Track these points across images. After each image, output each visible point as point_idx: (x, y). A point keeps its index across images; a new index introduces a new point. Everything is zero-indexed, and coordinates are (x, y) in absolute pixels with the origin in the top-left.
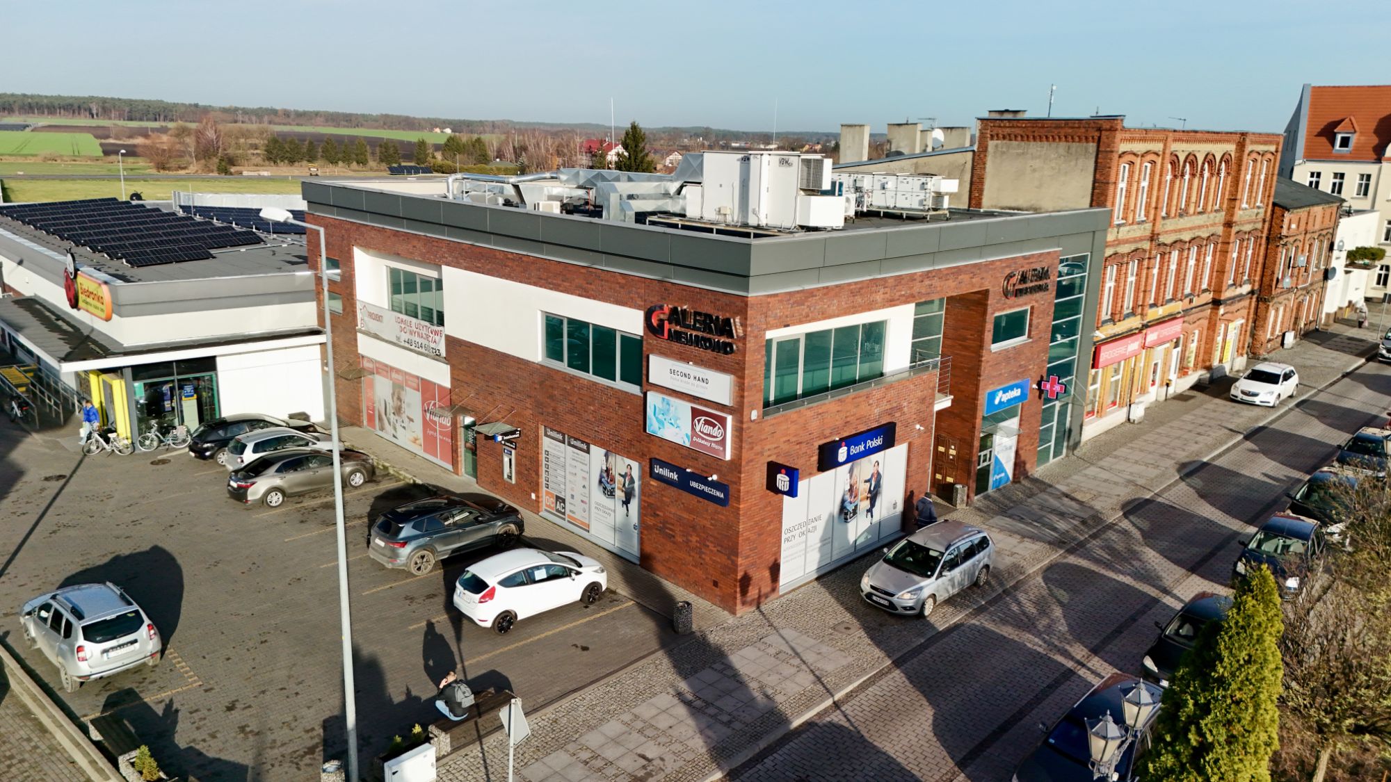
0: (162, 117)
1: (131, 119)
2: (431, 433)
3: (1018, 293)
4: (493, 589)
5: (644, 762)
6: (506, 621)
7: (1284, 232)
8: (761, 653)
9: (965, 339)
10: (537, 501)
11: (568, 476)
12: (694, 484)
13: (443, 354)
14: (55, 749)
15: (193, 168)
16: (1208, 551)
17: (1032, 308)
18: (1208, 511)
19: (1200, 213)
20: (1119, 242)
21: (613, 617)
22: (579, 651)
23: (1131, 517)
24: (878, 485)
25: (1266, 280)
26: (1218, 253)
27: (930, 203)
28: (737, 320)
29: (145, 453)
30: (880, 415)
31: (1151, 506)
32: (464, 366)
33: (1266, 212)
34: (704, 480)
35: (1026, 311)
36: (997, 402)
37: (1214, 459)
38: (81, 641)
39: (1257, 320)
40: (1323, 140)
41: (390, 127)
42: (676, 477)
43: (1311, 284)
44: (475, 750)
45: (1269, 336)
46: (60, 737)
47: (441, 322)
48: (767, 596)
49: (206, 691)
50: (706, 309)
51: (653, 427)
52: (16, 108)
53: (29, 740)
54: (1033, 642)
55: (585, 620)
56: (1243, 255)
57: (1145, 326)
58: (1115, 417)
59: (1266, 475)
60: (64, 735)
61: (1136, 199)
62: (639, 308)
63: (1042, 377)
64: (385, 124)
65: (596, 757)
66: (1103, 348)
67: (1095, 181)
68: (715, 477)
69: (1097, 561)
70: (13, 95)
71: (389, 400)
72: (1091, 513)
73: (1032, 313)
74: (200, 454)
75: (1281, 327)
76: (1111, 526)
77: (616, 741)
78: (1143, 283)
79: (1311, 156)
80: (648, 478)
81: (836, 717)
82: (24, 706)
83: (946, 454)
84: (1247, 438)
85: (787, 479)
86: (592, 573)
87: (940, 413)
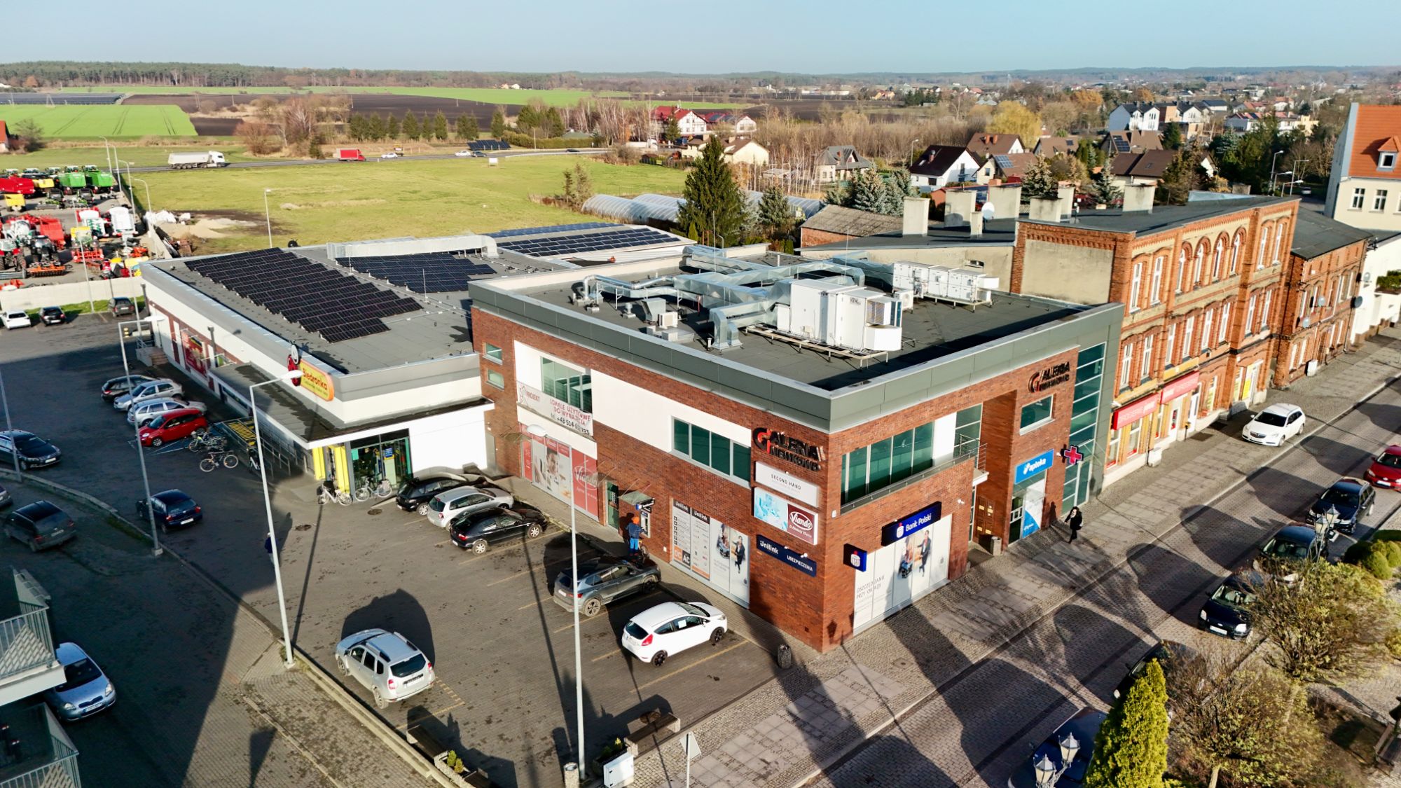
0: (240, 82)
1: (210, 85)
2: (579, 490)
3: (1042, 387)
4: (651, 637)
5: (766, 765)
6: (660, 658)
7: (1303, 280)
8: (840, 684)
9: (999, 425)
10: (668, 553)
11: (693, 538)
12: (790, 558)
13: (592, 434)
14: (386, 749)
15: (286, 151)
16: (1189, 593)
17: (1055, 395)
18: (1198, 557)
19: (1216, 282)
20: (1133, 326)
21: (734, 653)
22: (713, 681)
23: (1134, 563)
24: (928, 548)
25: (1287, 320)
26: (1235, 311)
27: (975, 297)
28: (821, 448)
29: (360, 503)
30: (929, 498)
31: (1150, 552)
32: (609, 445)
33: (1283, 267)
34: (797, 556)
35: (1050, 398)
36: (1025, 472)
37: (1213, 503)
38: (391, 676)
39: (1278, 357)
40: (1369, 158)
41: (460, 85)
42: (776, 551)
43: (1337, 314)
44: (654, 754)
45: (1291, 367)
46: (386, 740)
47: (588, 409)
48: (847, 635)
49: (470, 708)
50: (799, 437)
51: (759, 513)
52: (102, 77)
53: (367, 742)
54: (1041, 675)
55: (714, 656)
56: (1262, 309)
57: (1162, 387)
58: (1135, 463)
59: (1255, 519)
60: (389, 740)
61: (1150, 288)
62: (748, 427)
63: (1065, 446)
64: (454, 81)
65: (733, 760)
66: (1120, 413)
67: (1112, 281)
68: (806, 555)
69: (1099, 603)
70: (98, 64)
71: (544, 460)
72: (1103, 558)
73: (1055, 399)
74: (407, 508)
75: (1305, 357)
76: (1115, 571)
77: (745, 749)
78: (1159, 353)
79: (1356, 173)
80: (755, 549)
81: (896, 733)
82: (354, 718)
83: (985, 512)
84: (1248, 480)
85: (858, 558)
86: (717, 620)
87: (979, 486)
